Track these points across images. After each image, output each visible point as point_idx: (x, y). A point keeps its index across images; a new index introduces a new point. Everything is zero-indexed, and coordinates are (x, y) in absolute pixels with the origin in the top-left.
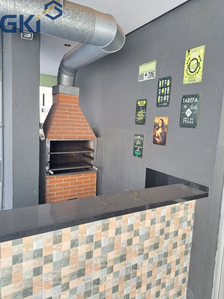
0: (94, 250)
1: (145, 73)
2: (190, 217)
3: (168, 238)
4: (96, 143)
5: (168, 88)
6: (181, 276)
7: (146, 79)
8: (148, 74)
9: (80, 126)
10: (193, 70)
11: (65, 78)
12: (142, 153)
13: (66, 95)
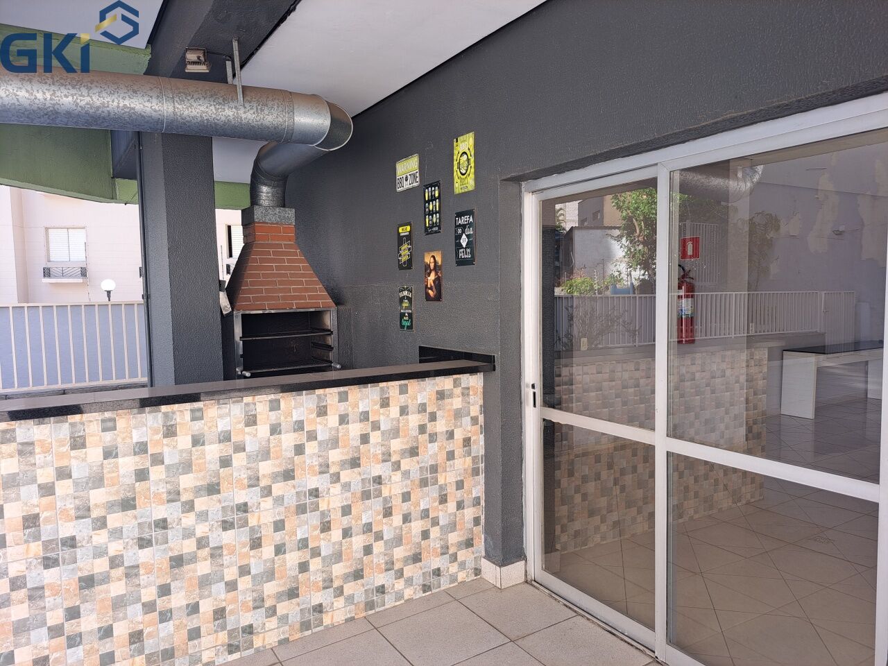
0: (306, 444)
1: (404, 176)
2: (475, 410)
3: (436, 440)
4: (335, 314)
5: (437, 200)
6: (469, 513)
7: (407, 186)
8: (409, 177)
9: (301, 283)
10: (464, 172)
11: (265, 190)
12: (412, 322)
13: (269, 225)
